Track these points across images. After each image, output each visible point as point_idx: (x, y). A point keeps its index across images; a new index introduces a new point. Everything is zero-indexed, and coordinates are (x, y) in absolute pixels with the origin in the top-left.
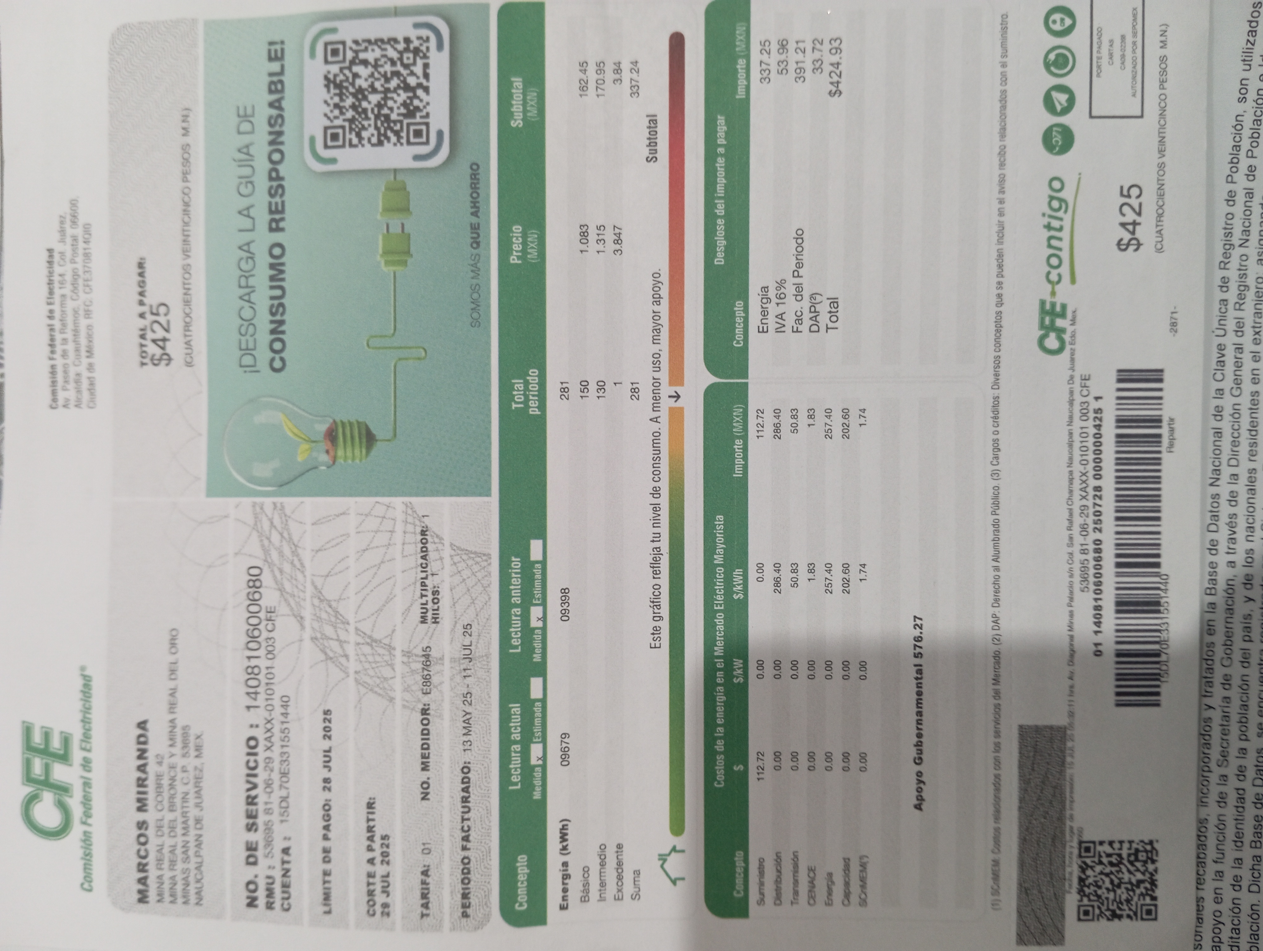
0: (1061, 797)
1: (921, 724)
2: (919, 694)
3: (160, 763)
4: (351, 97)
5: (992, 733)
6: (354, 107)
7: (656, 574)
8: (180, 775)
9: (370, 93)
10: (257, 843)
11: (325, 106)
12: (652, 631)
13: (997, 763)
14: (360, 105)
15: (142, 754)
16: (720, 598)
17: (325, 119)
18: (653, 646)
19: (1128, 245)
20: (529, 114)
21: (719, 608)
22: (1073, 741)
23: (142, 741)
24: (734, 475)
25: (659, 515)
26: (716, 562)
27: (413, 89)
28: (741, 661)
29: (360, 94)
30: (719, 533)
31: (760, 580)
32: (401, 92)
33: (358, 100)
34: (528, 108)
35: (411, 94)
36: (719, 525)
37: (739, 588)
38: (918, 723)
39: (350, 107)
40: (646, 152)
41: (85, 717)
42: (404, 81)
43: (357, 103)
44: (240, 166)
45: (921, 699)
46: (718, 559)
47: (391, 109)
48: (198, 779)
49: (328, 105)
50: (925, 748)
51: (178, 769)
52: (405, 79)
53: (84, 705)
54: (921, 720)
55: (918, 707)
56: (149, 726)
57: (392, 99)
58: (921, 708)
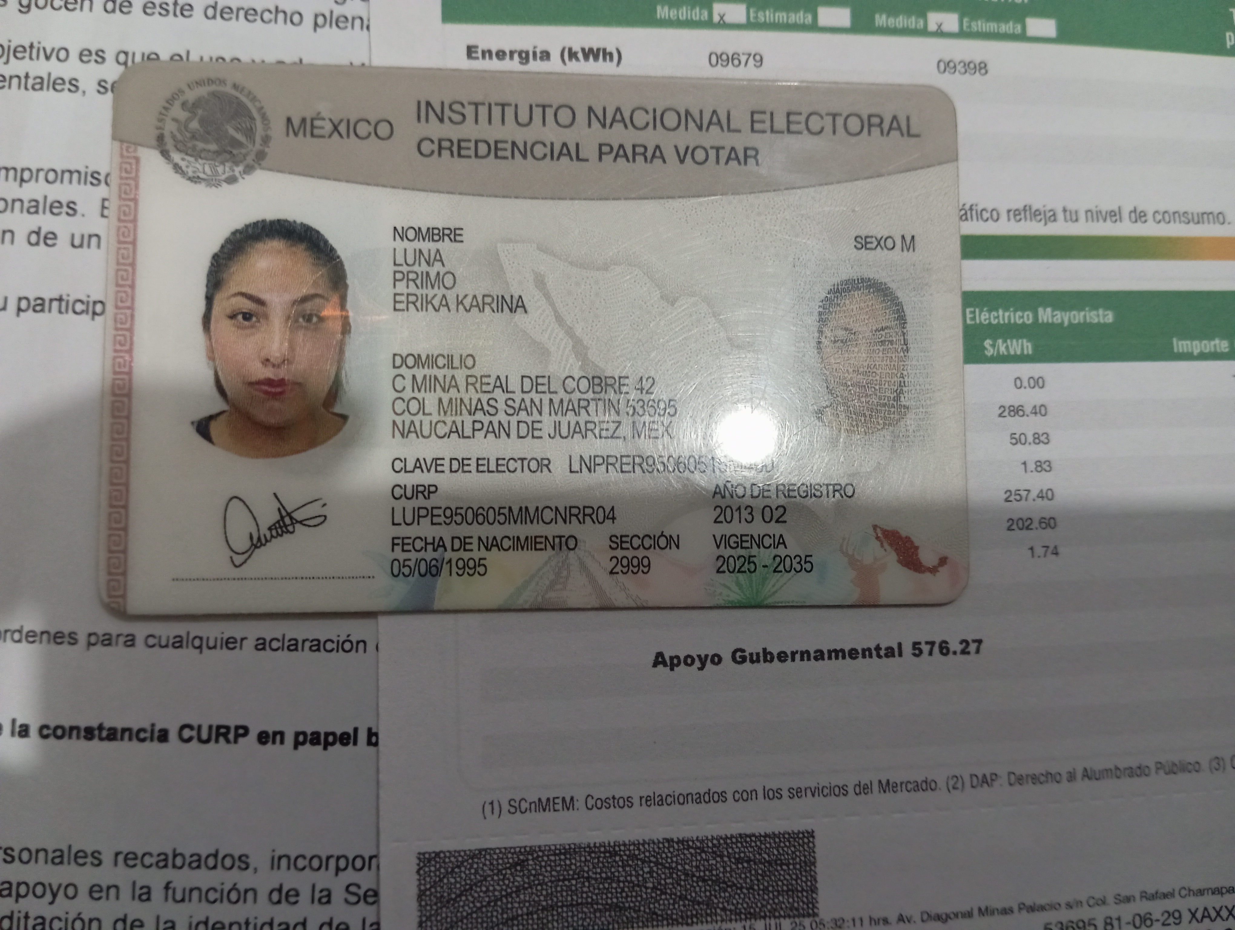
1: (802, 659)
2: (853, 654)
5: (798, 782)
13: (745, 796)
16: (984, 317)
24: (1176, 339)
26: (1041, 310)
30: (1085, 316)
31: (1018, 383)
36: (1098, 316)
37: (1002, 349)
45: (844, 657)
46: (1046, 315)
50: (762, 667)
54: (809, 658)
55: (830, 652)
58: (830, 657)
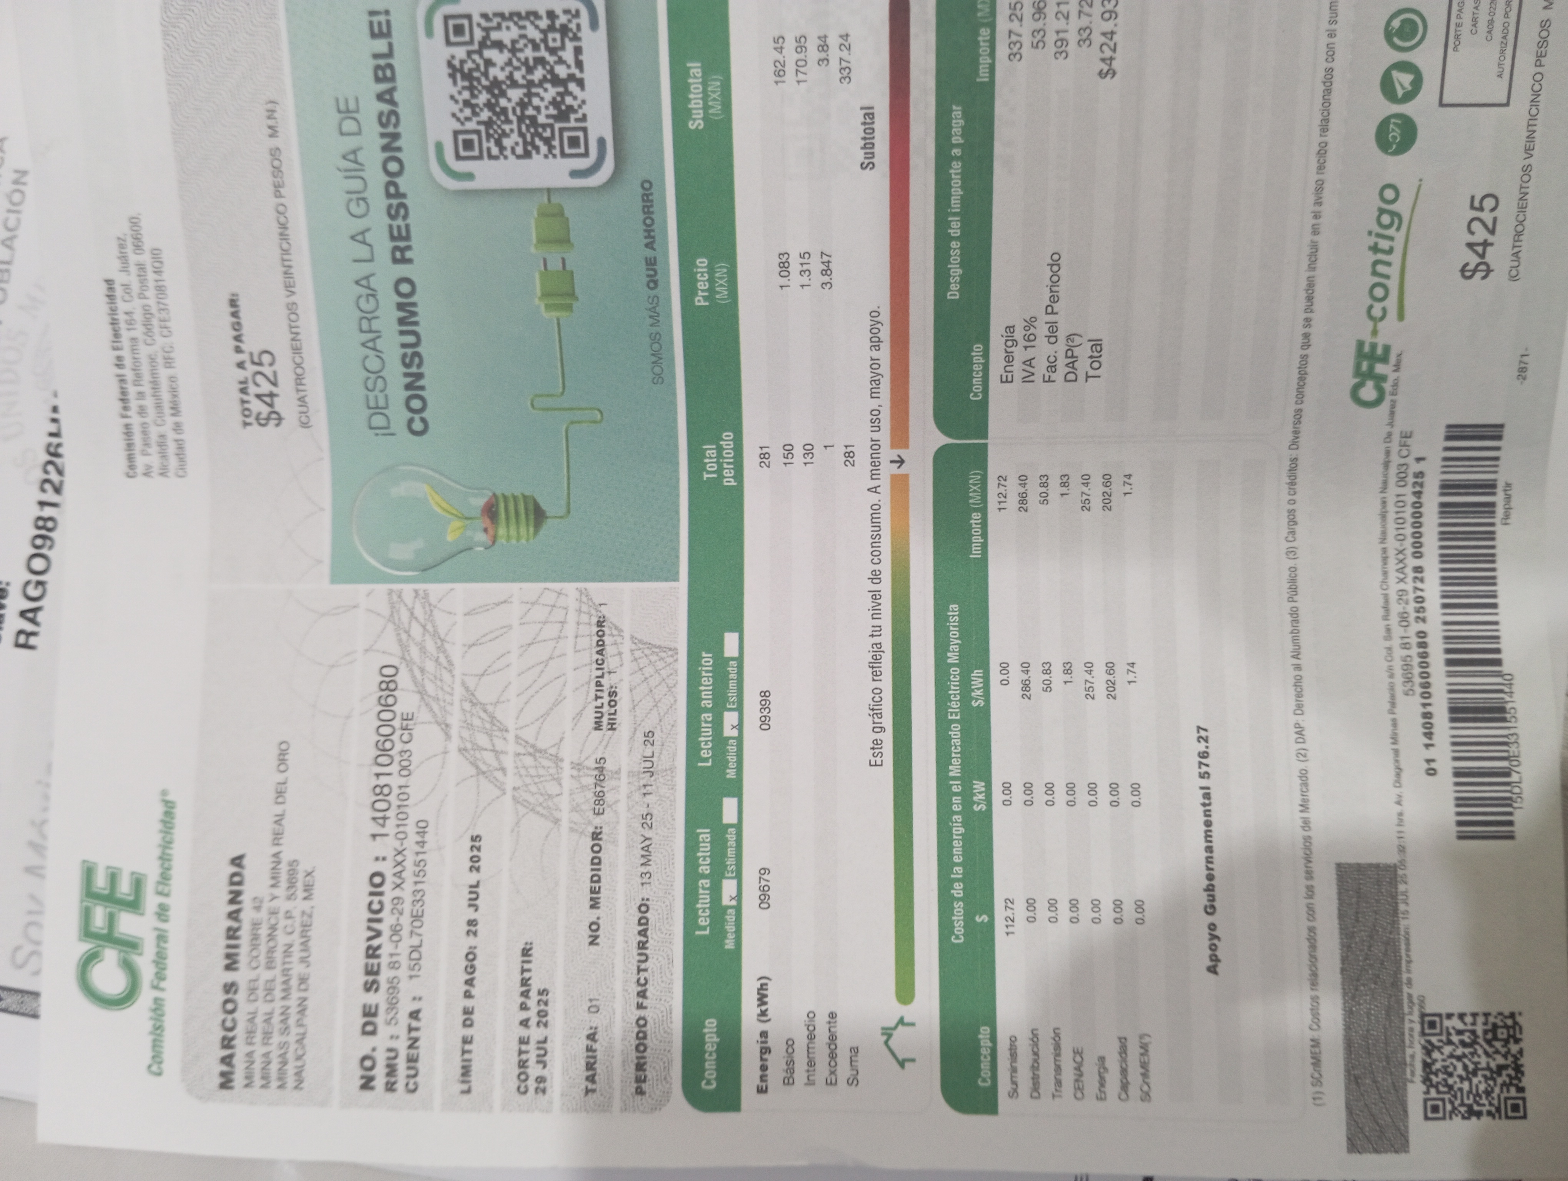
0: (1395, 956)
1: (1212, 863)
2: (1208, 824)
3: (258, 908)
4: (484, 92)
5: (1302, 873)
6: (489, 105)
7: (877, 675)
8: (282, 923)
9: (508, 87)
10: (377, 1007)
11: (452, 103)
12: (872, 745)
13: (1311, 911)
14: (497, 103)
15: (235, 898)
16: (955, 705)
17: (454, 120)
18: (873, 763)
19: (1475, 271)
20: (711, 111)
21: (954, 717)
22: (1406, 883)
23: (236, 881)
24: (971, 556)
25: (880, 604)
26: (949, 661)
27: (563, 83)
28: (983, 784)
29: (496, 88)
30: (954, 626)
31: (1005, 683)
32: (548, 86)
33: (493, 95)
34: (710, 103)
35: (561, 89)
36: (954, 616)
37: (979, 693)
38: (1208, 862)
39: (485, 105)
40: (860, 156)
41: (163, 853)
42: (552, 71)
43: (493, 101)
44: (347, 177)
45: (1210, 831)
46: (953, 658)
47: (537, 109)
48: (306, 927)
49: (456, 102)
50: (1217, 893)
51: (281, 915)
52: (552, 68)
53: (164, 838)
54: (1211, 857)
55: (1207, 841)
56: (245, 862)
57: (537, 95)
58: (1211, 842)
